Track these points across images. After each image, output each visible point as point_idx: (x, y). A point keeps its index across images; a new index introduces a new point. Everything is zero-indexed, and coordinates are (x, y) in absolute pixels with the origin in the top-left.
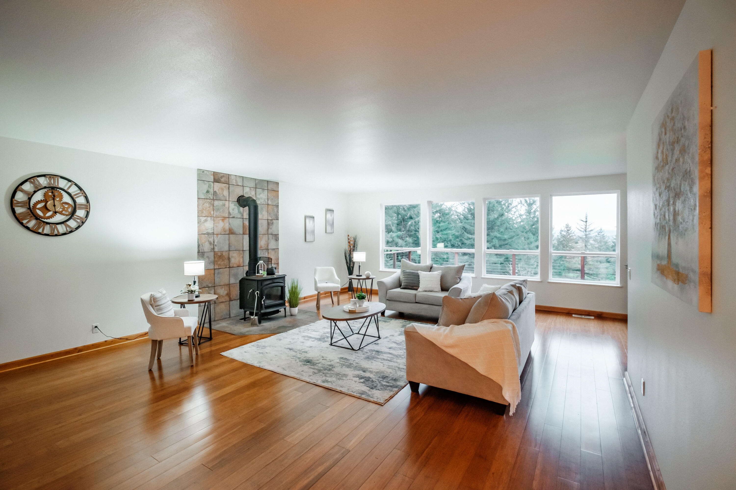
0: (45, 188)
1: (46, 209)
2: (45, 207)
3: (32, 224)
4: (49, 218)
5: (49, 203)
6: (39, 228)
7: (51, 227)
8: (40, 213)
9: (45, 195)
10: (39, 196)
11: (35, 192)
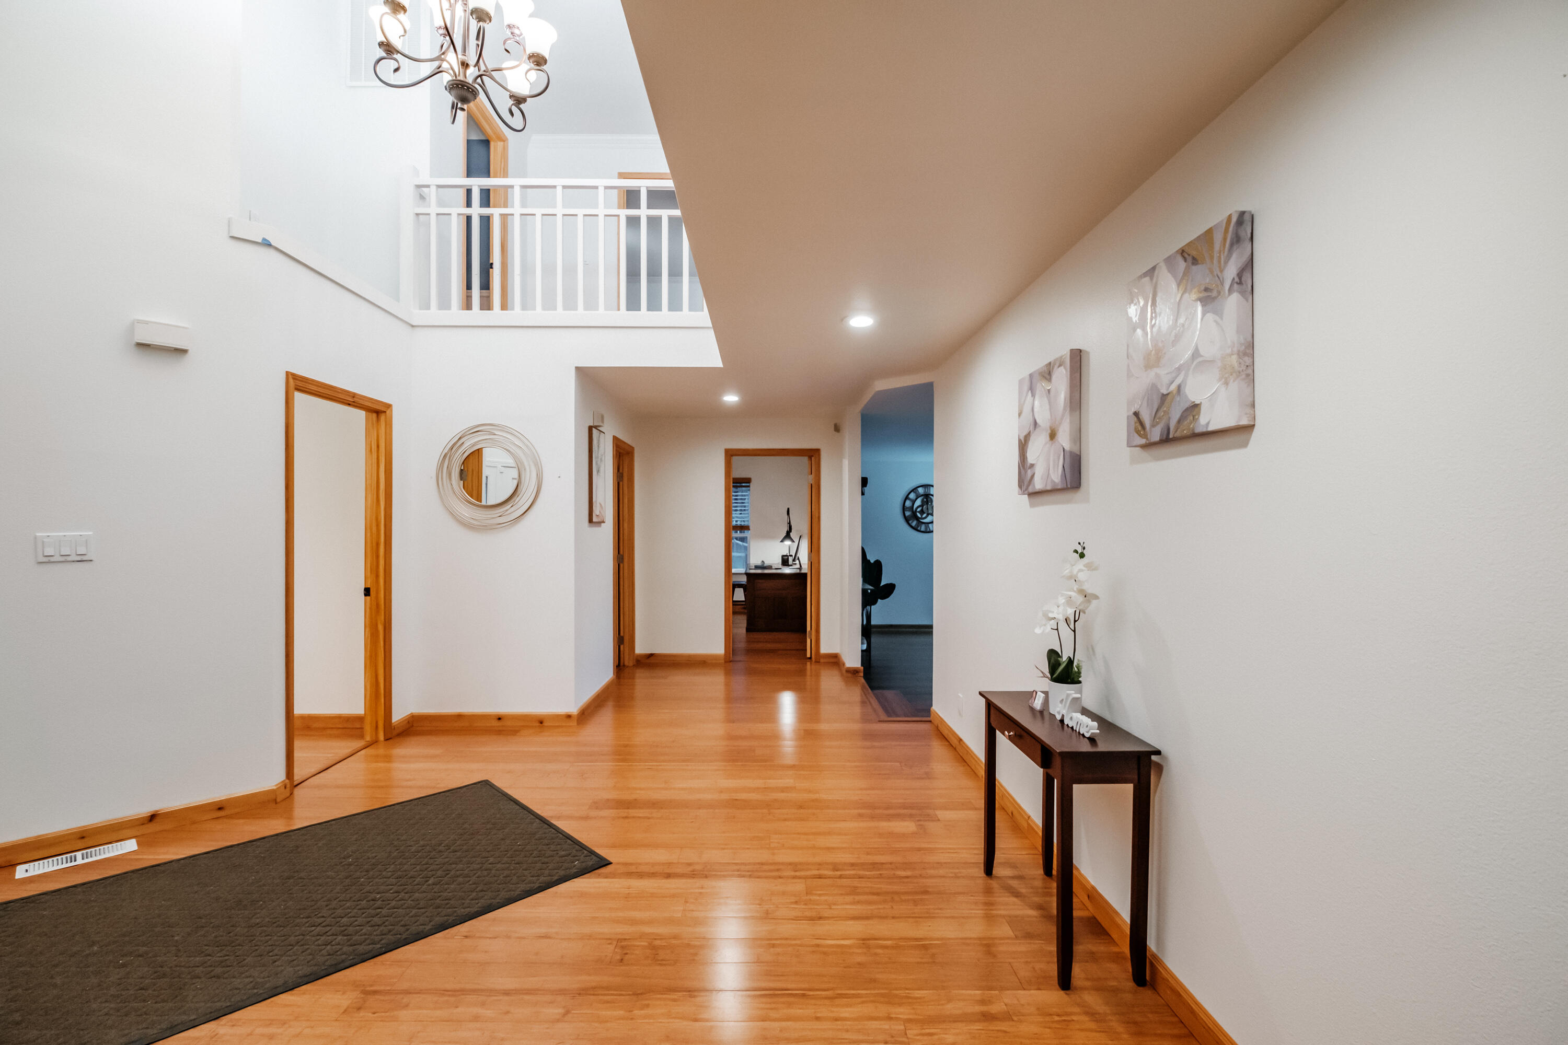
0: (922, 495)
1: (922, 512)
2: (922, 510)
3: (914, 524)
4: (925, 518)
5: (924, 507)
6: (918, 526)
7: (925, 526)
8: (919, 515)
9: (922, 501)
10: (918, 502)
11: (916, 499)
